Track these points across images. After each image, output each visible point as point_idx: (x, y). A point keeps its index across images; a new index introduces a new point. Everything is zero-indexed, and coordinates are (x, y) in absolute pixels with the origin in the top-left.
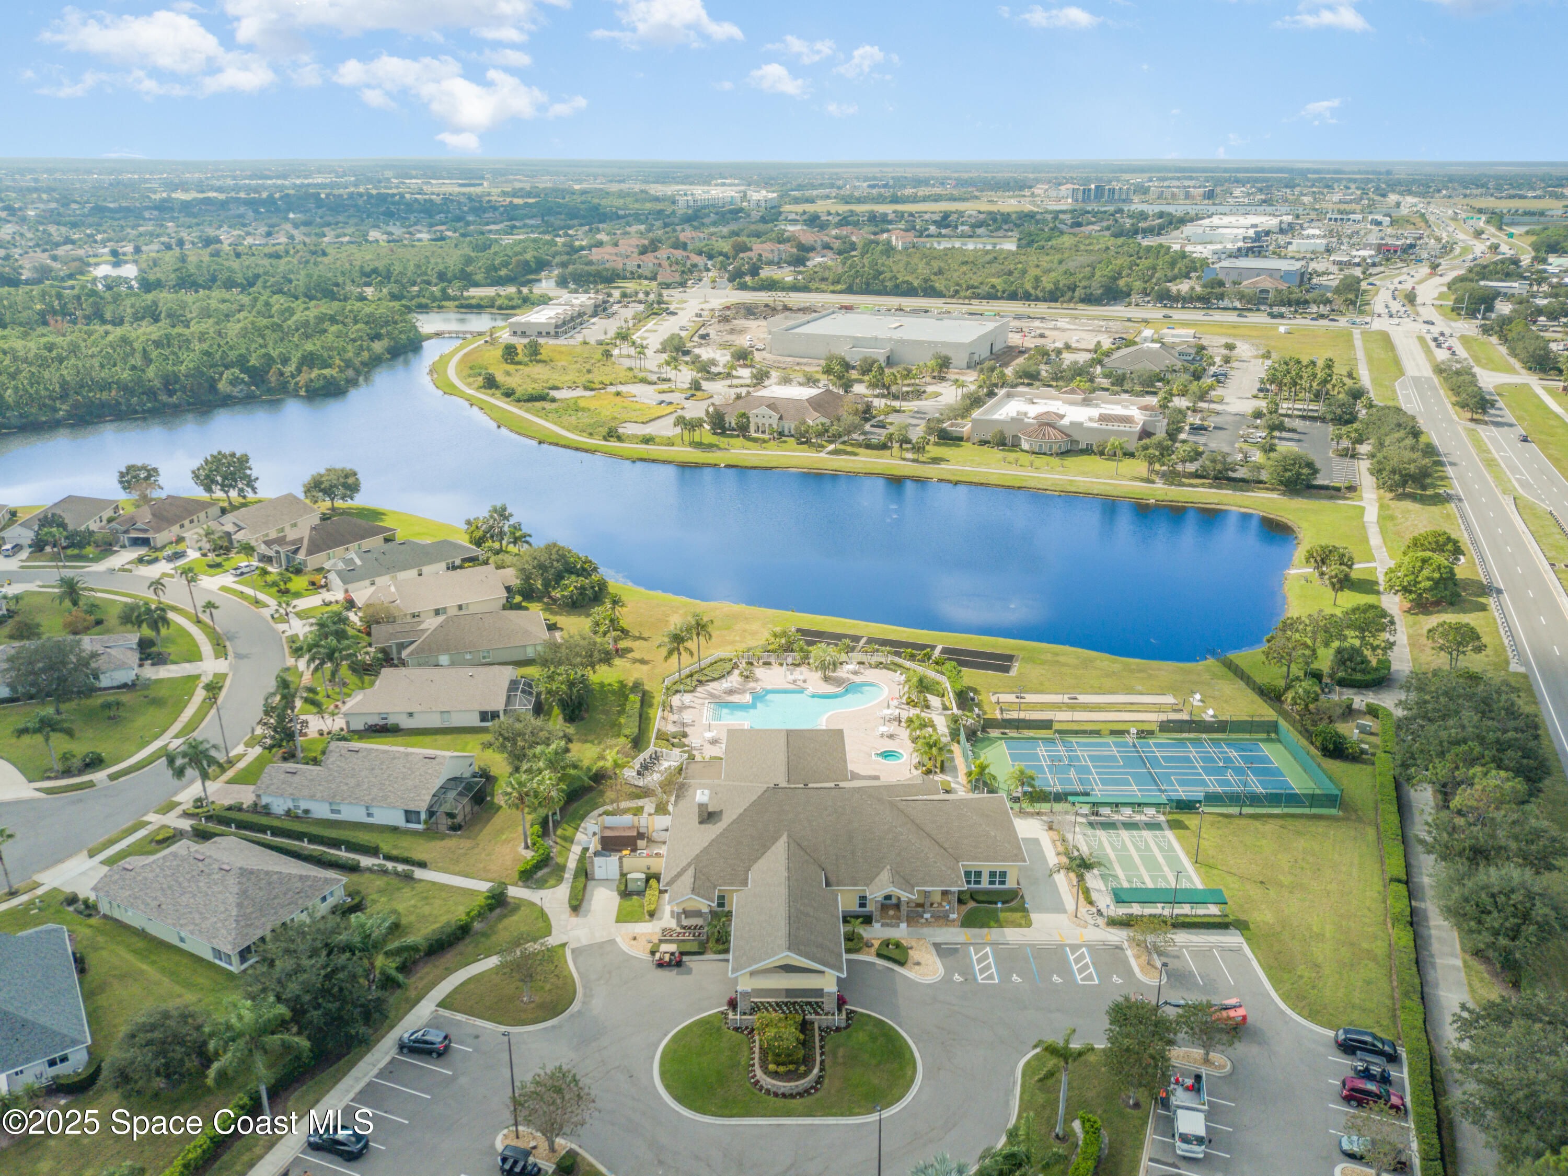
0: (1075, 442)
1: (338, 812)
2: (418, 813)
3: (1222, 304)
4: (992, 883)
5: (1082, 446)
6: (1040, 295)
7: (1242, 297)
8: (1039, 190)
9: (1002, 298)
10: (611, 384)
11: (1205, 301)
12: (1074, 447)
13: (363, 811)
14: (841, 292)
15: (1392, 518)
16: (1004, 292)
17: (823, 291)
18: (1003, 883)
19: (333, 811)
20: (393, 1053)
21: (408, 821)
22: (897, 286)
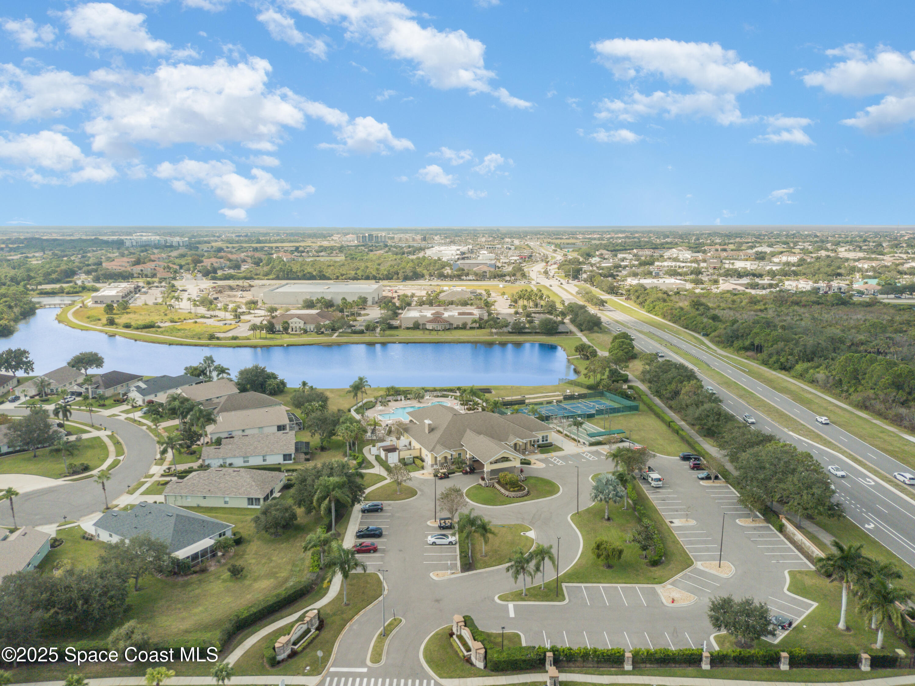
0: (451, 324)
1: (248, 461)
2: (291, 455)
3: (468, 278)
4: (543, 441)
5: (455, 326)
6: (382, 277)
7: (476, 274)
8: (336, 237)
9: (362, 279)
10: (185, 319)
11: (459, 277)
12: (451, 327)
13: (261, 458)
14: (272, 279)
15: (594, 339)
16: (362, 276)
17: (262, 279)
18: (547, 440)
19: (245, 462)
20: (361, 514)
21: (284, 460)
22: (304, 275)
